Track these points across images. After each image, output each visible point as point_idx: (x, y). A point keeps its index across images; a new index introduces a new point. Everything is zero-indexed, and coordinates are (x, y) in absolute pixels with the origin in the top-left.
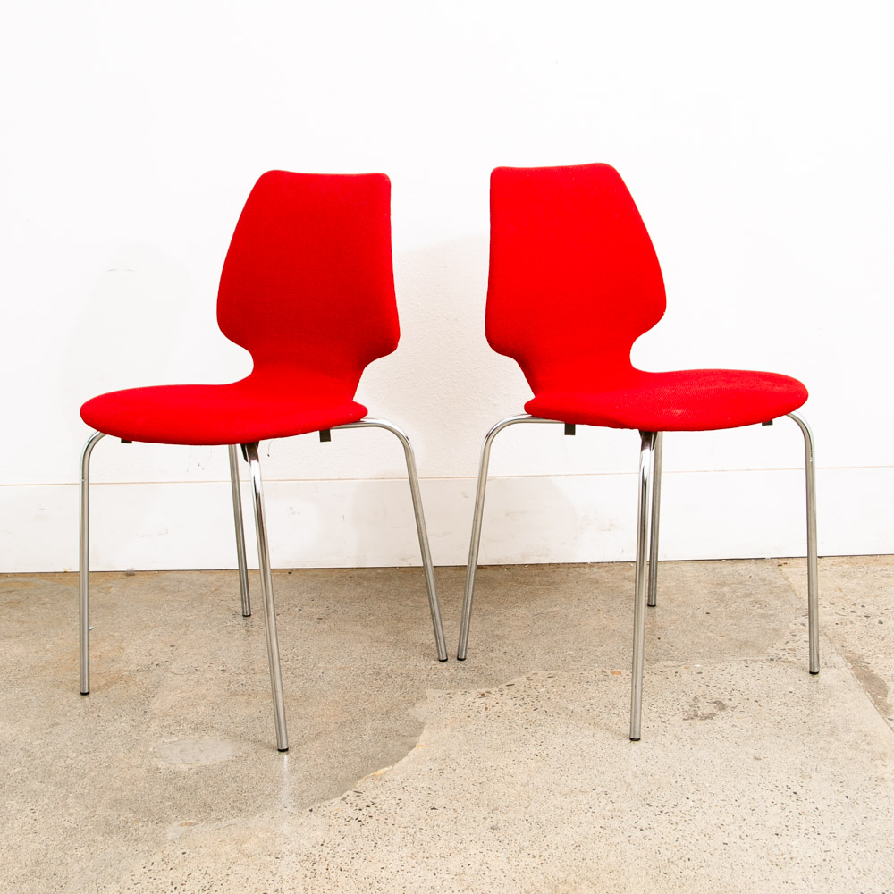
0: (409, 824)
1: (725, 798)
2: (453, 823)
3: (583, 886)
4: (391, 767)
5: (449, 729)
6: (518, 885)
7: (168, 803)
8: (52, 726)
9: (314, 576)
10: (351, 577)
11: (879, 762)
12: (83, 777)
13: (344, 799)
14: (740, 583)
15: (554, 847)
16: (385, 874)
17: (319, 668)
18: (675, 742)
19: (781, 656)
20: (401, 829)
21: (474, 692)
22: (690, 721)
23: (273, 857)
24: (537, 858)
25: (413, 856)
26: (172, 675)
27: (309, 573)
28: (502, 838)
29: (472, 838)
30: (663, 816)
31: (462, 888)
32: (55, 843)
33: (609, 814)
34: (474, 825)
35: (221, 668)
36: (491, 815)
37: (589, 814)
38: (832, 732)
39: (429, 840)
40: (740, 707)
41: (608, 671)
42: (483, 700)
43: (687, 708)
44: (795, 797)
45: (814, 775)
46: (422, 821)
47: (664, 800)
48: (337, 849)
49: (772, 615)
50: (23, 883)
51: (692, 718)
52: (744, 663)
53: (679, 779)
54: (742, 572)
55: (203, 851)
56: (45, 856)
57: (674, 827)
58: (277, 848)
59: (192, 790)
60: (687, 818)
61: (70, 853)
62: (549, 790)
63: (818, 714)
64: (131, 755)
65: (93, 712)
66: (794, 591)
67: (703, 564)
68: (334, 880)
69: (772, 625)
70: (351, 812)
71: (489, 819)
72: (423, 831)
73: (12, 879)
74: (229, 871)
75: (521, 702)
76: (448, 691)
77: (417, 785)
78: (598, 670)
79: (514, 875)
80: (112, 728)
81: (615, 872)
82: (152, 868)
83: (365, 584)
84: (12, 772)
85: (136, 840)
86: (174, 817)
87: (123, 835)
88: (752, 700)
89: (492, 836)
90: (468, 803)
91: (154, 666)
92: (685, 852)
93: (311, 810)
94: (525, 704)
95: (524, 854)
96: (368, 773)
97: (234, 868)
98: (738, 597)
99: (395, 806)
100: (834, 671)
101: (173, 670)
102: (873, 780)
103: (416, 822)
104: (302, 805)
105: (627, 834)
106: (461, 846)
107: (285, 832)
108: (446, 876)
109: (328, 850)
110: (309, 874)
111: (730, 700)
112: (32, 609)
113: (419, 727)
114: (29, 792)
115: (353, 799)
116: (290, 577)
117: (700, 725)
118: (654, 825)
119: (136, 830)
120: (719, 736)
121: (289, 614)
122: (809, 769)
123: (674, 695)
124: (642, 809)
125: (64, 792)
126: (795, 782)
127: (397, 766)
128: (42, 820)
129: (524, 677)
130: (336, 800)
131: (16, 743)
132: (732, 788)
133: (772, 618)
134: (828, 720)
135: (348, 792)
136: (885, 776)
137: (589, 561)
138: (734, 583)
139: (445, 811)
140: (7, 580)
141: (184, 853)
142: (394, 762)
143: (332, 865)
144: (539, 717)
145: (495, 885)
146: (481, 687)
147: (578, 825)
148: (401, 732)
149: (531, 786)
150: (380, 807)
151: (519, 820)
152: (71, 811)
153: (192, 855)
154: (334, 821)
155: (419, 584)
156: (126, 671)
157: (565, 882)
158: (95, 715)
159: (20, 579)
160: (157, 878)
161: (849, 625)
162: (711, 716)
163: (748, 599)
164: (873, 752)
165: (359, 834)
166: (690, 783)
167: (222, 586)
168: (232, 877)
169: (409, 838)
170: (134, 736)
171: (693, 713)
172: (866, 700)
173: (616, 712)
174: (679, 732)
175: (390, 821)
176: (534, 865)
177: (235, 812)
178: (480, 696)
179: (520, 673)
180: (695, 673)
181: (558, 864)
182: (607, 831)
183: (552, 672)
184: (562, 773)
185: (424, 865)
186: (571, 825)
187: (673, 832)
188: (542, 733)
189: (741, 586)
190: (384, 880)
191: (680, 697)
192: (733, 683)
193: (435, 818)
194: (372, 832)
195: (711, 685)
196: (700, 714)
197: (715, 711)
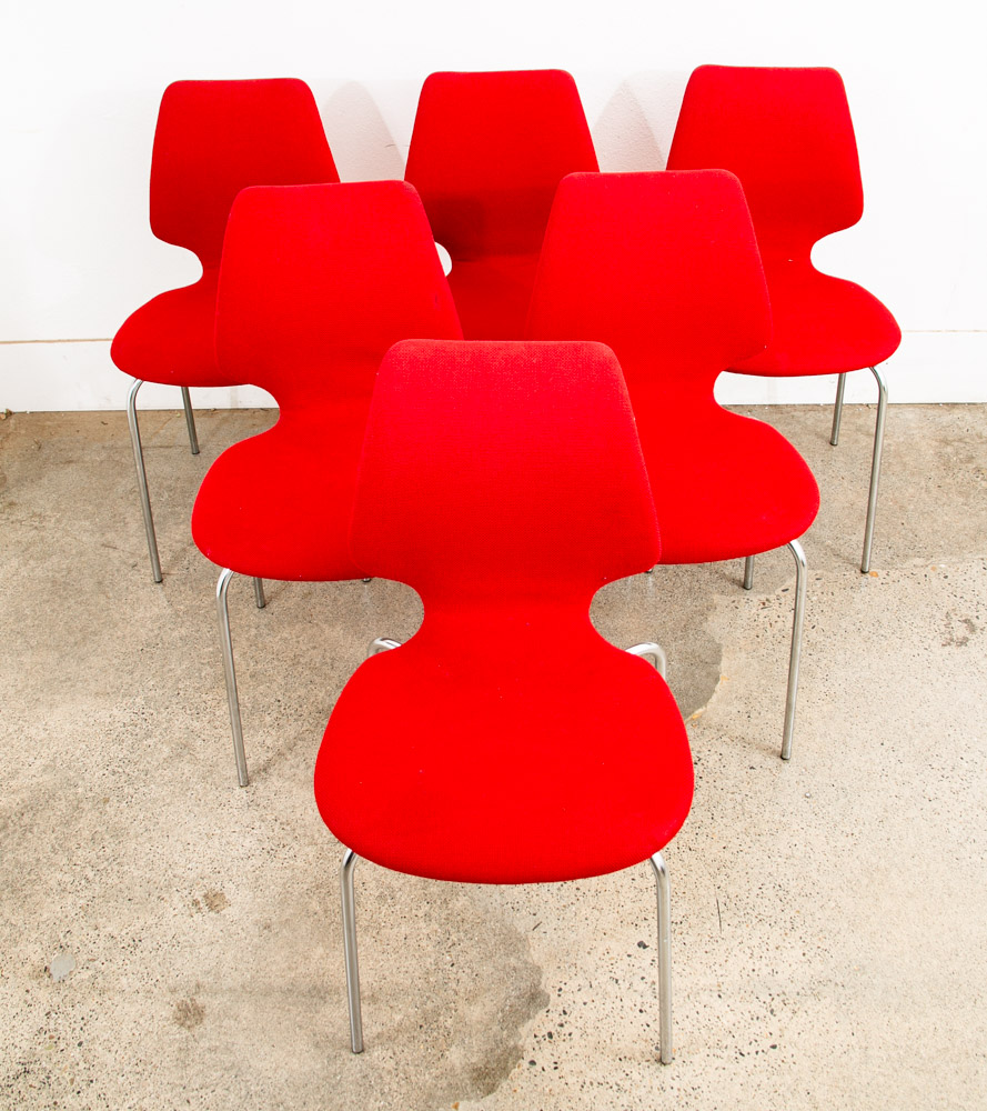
0: (735, 789)
2: (772, 788)
3: (892, 874)
4: (704, 708)
5: (743, 654)
6: (840, 873)
14: (960, 440)
15: (861, 822)
16: (727, 855)
18: (940, 677)
20: (730, 796)
21: (755, 600)
22: (948, 648)
24: (850, 837)
25: (746, 832)
28: (817, 810)
29: (791, 809)
30: (945, 783)
31: (795, 875)
33: (900, 779)
34: (790, 791)
36: (802, 778)
37: (883, 777)
39: (755, 811)
42: (765, 612)
46: (745, 784)
47: (942, 760)
51: (949, 644)
52: (981, 564)
53: (951, 731)
54: (959, 423)
57: (955, 797)
60: (966, 784)
62: (845, 744)
71: (802, 784)
72: (749, 799)
76: (733, 598)
77: (731, 734)
79: (834, 859)
81: (917, 857)
89: (807, 806)
95: (838, 831)
96: (686, 715)
98: (961, 461)
99: (718, 764)
103: (741, 786)
105: (919, 806)
106: (784, 820)
108: (779, 860)
111: (977, 617)
113: (717, 650)
117: (958, 655)
118: (939, 794)
120: (976, 671)
123: (929, 609)
124: (926, 772)
127: (708, 706)
137: (822, 403)
138: (954, 440)
139: (762, 772)
142: (705, 700)
143: (681, 842)
144: (818, 639)
145: (821, 871)
146: (758, 592)
147: (876, 793)
148: (703, 657)
149: (828, 738)
150: (705, 763)
151: (826, 785)
157: (878, 869)
162: (963, 642)
163: (970, 466)
166: (960, 738)
169: (738, 807)
171: (949, 636)
173: (883, 632)
174: (941, 664)
175: (718, 784)
176: (848, 846)
178: (762, 606)
180: (942, 577)
182: (902, 802)
183: (818, 572)
184: (851, 719)
185: (757, 845)
186: (871, 793)
187: (956, 804)
188: (825, 661)
189: (962, 445)
190: (728, 863)
191: (934, 613)
192: (976, 593)
193: (756, 781)
194: (706, 798)
195: (958, 595)
196: (955, 638)
197: (967, 634)
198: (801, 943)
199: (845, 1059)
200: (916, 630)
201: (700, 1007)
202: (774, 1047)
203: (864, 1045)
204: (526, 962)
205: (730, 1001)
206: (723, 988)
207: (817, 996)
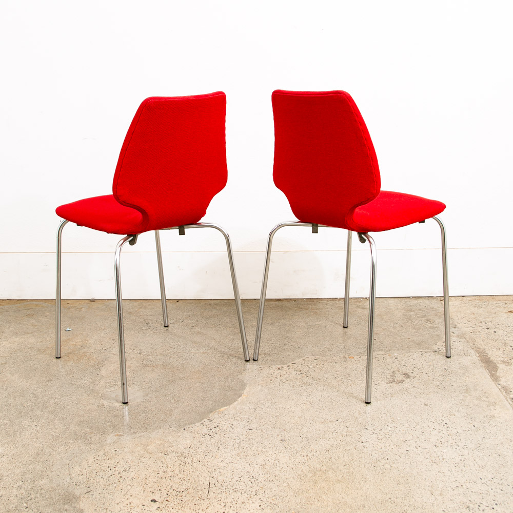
0: (237, 437)
1: (408, 426)
2: (260, 437)
3: (329, 472)
4: (228, 407)
5: (260, 387)
6: (294, 472)
7: (108, 424)
8: (48, 381)
9: (190, 303)
10: (210, 304)
11: (492, 408)
12: (64, 408)
13: (202, 423)
14: (420, 310)
15: (315, 451)
16: (223, 464)
17: (192, 353)
18: (382, 395)
19: (440, 349)
20: (233, 440)
21: (274, 367)
22: (390, 384)
23: (163, 454)
24: (305, 457)
25: (238, 455)
26: (112, 355)
27: (187, 301)
28: (287, 446)
29: (270, 445)
30: (374, 435)
31: (264, 472)
32: (47, 444)
33: (345, 434)
34: (272, 438)
35: (139, 352)
36: (281, 433)
37: (334, 434)
38: (467, 391)
39: (247, 446)
40: (418, 377)
41: (347, 357)
42: (279, 371)
43: (389, 377)
44: (446, 426)
45: (457, 414)
46: (244, 436)
47: (375, 427)
48: (198, 450)
49: (436, 327)
50: (29, 465)
51: (392, 383)
52: (420, 353)
53: (384, 415)
54: (421, 304)
55: (126, 450)
56: (42, 450)
57: (380, 441)
58: (166, 449)
59: (121, 417)
60: (387, 436)
61: (55, 449)
62: (313, 420)
63: (460, 381)
64: (89, 397)
65: (70, 374)
67: (400, 299)
68: (195, 466)
69: (436, 333)
70: (206, 431)
71: (280, 436)
72: (244, 442)
73: (24, 462)
74: (139, 461)
75: (299, 373)
76: (260, 366)
77: (242, 416)
78: (341, 356)
79: (292, 466)
80: (80, 383)
81: (347, 465)
82: (98, 458)
83: (218, 308)
84: (26, 405)
85: (90, 443)
86: (111, 431)
87: (84, 440)
88: (424, 373)
89: (281, 444)
90: (269, 427)
91: (103, 350)
92: (385, 455)
93: (184, 429)
94: (302, 374)
95: (298, 455)
96: (216, 409)
97: (142, 459)
98: (418, 317)
99: (230, 428)
100: (469, 357)
101: (113, 352)
102: (489, 417)
103: (241, 437)
104: (180, 426)
105: (354, 445)
106: (265, 450)
107: (170, 441)
108: (256, 466)
109: (193, 450)
110: (182, 463)
111: (412, 373)
112: (40, 319)
113: (243, 386)
114: (35, 416)
115: (207, 424)
116: (178, 304)
117: (396, 387)
118: (369, 440)
119: (90, 438)
120: (406, 392)
121: (176, 323)
122: (454, 411)
123: (382, 370)
124: (363, 431)
125: (53, 416)
126: (446, 418)
127: (231, 406)
128: (41, 431)
129: (302, 359)
130: (198, 424)
131: (28, 390)
132: (412, 421)
133: (437, 329)
134: (465, 384)
135: (205, 420)
136: (495, 415)
137: (338, 297)
138: (416, 310)
139: (256, 431)
140: (28, 303)
141: (115, 451)
142: (230, 404)
143: (194, 459)
144: (309, 381)
145: (282, 471)
146: (278, 364)
147: (328, 439)
148: (234, 388)
149: (303, 418)
150: (221, 428)
151: (296, 436)
152: (56, 427)
153: (120, 452)
154: (197, 435)
155: (246, 308)
156: (88, 352)
157: (320, 470)
158: (71, 376)
159: (34, 302)
160: (101, 464)
161: (478, 333)
162: (402, 382)
163: (423, 319)
164: (489, 402)
165: (209, 442)
166: (389, 418)
167: (141, 308)
168: (141, 464)
169: (236, 445)
170: (91, 388)
171: (392, 380)
172: (486, 374)
173: (350, 379)
174: (384, 390)
175: (227, 436)
176: (303, 461)
177: (144, 429)
178: (277, 369)
179: (299, 357)
180: (394, 358)
181: (317, 461)
182: (343, 443)
183: (317, 357)
184: (320, 411)
185: (244, 460)
186: (324, 440)
187: (379, 444)
188: (311, 389)
189: (420, 312)
190: (223, 468)
191: (385, 371)
192: (414, 364)
193: (251, 434)
194: (217, 441)
195: (402, 365)
196: (396, 380)
197: (404, 379)
198: (259, 501)
204: (75, 507)
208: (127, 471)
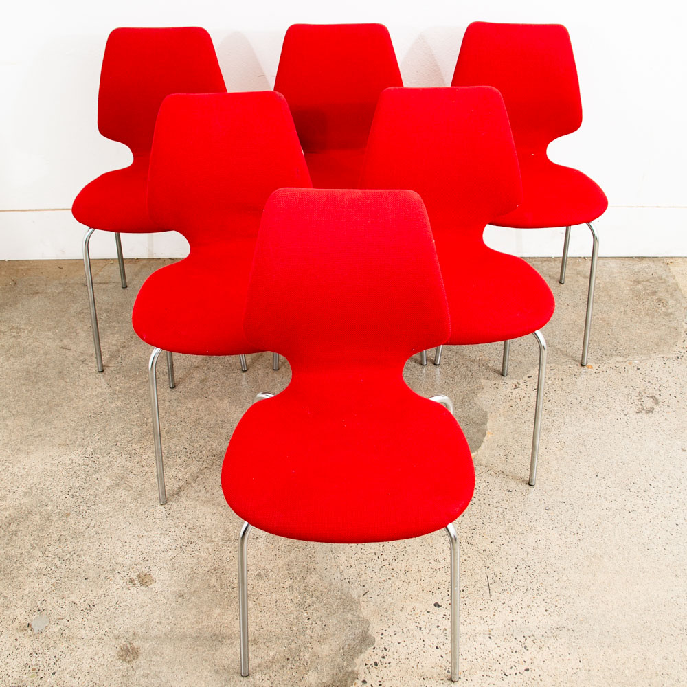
0: (498, 505)
1: (671, 485)
2: (523, 504)
3: (605, 559)
4: (476, 453)
5: (502, 418)
6: (570, 558)
14: (647, 281)
15: (584, 526)
16: (494, 547)
18: (635, 433)
19: (682, 354)
20: (495, 509)
21: (509, 383)
22: (640, 415)
24: (576, 535)
25: (506, 532)
28: (553, 518)
29: (536, 517)
30: (639, 501)
31: (539, 560)
33: (609, 498)
34: (535, 506)
36: (543, 497)
37: (598, 497)
39: (512, 519)
40: (667, 402)
42: (517, 391)
46: (505, 501)
47: (637, 486)
49: (671, 313)
50: (290, 552)
51: (641, 412)
52: (662, 360)
53: (643, 468)
54: (647, 270)
57: (647, 509)
60: (653, 502)
62: (572, 476)
66: (680, 290)
69: (673, 324)
71: (543, 501)
72: (507, 511)
76: (494, 382)
77: (495, 469)
79: (566, 550)
81: (621, 548)
88: (672, 396)
89: (547, 515)
95: (568, 532)
98: (648, 294)
103: (502, 503)
105: (622, 516)
106: (531, 524)
108: (529, 550)
111: (660, 395)
113: (484, 416)
117: (647, 419)
118: (636, 508)
120: (659, 430)
123: (627, 390)
124: (627, 494)
127: (479, 451)
129: (536, 369)
132: (674, 477)
133: (672, 316)
137: (553, 256)
138: (643, 281)
139: (516, 493)
142: (478, 447)
143: (462, 539)
144: (553, 408)
145: (557, 557)
146: (512, 378)
147: (593, 507)
148: (475, 420)
149: (560, 472)
151: (560, 502)
157: (595, 556)
162: (651, 410)
163: (654, 297)
166: (649, 472)
168: (408, 548)
169: (500, 516)
171: (641, 407)
173: (596, 404)
174: (636, 425)
176: (575, 542)
178: (514, 387)
180: (635, 369)
181: (589, 541)
182: (611, 513)
183: (552, 365)
184: (576, 460)
185: (514, 540)
186: (590, 507)
187: (647, 514)
188: (557, 423)
189: (648, 284)
190: (494, 552)
191: (631, 392)
192: (659, 379)
193: (512, 499)
195: (647, 381)
196: (645, 408)
197: (653, 405)
198: (544, 603)
199: (575, 677)
200: (619, 403)
201: (477, 645)
202: (527, 670)
203: (588, 668)
204: (359, 617)
205: (497, 641)
206: (492, 633)
207: (555, 637)
208: (397, 561)
